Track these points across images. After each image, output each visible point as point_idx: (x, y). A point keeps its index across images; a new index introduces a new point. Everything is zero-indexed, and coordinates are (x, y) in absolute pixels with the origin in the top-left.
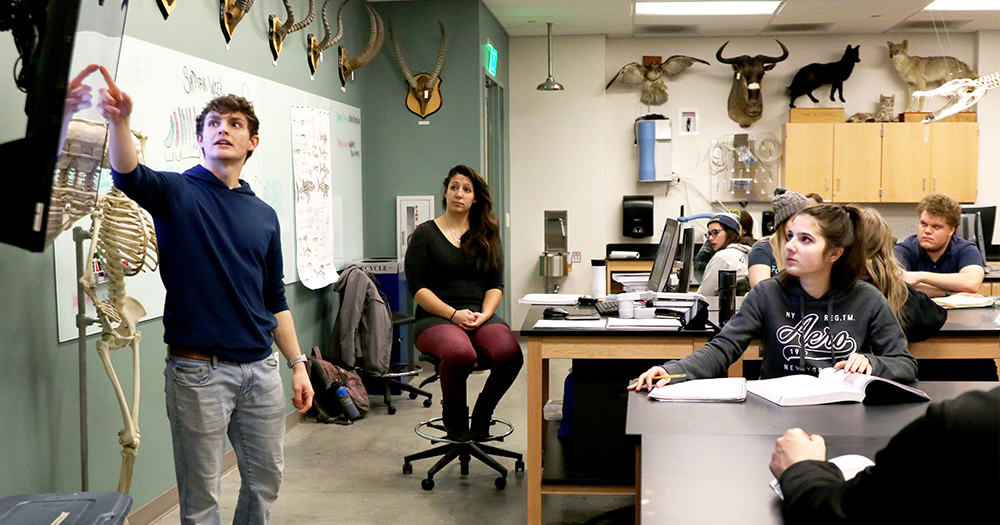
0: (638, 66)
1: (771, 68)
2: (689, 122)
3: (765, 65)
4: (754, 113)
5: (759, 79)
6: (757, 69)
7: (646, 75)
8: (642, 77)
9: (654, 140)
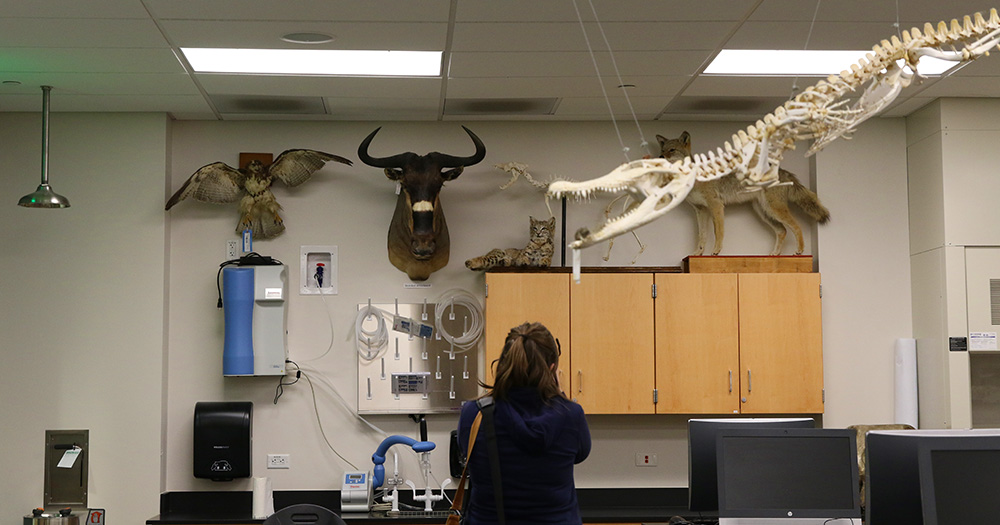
0: (227, 169)
1: (455, 175)
2: (320, 270)
3: (444, 170)
4: (423, 253)
5: (432, 195)
6: (429, 176)
7: (242, 187)
8: (236, 189)
9: (251, 302)
